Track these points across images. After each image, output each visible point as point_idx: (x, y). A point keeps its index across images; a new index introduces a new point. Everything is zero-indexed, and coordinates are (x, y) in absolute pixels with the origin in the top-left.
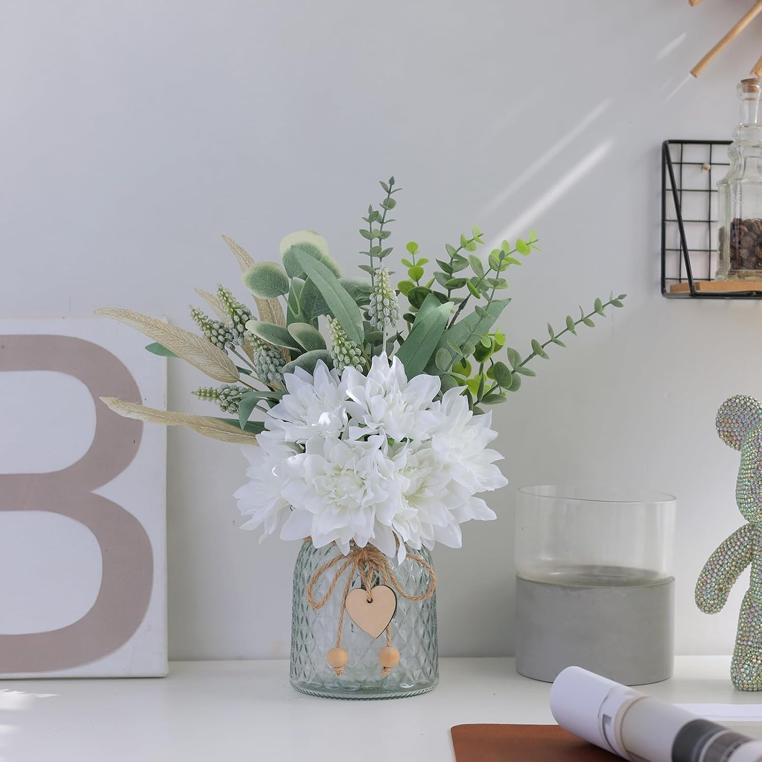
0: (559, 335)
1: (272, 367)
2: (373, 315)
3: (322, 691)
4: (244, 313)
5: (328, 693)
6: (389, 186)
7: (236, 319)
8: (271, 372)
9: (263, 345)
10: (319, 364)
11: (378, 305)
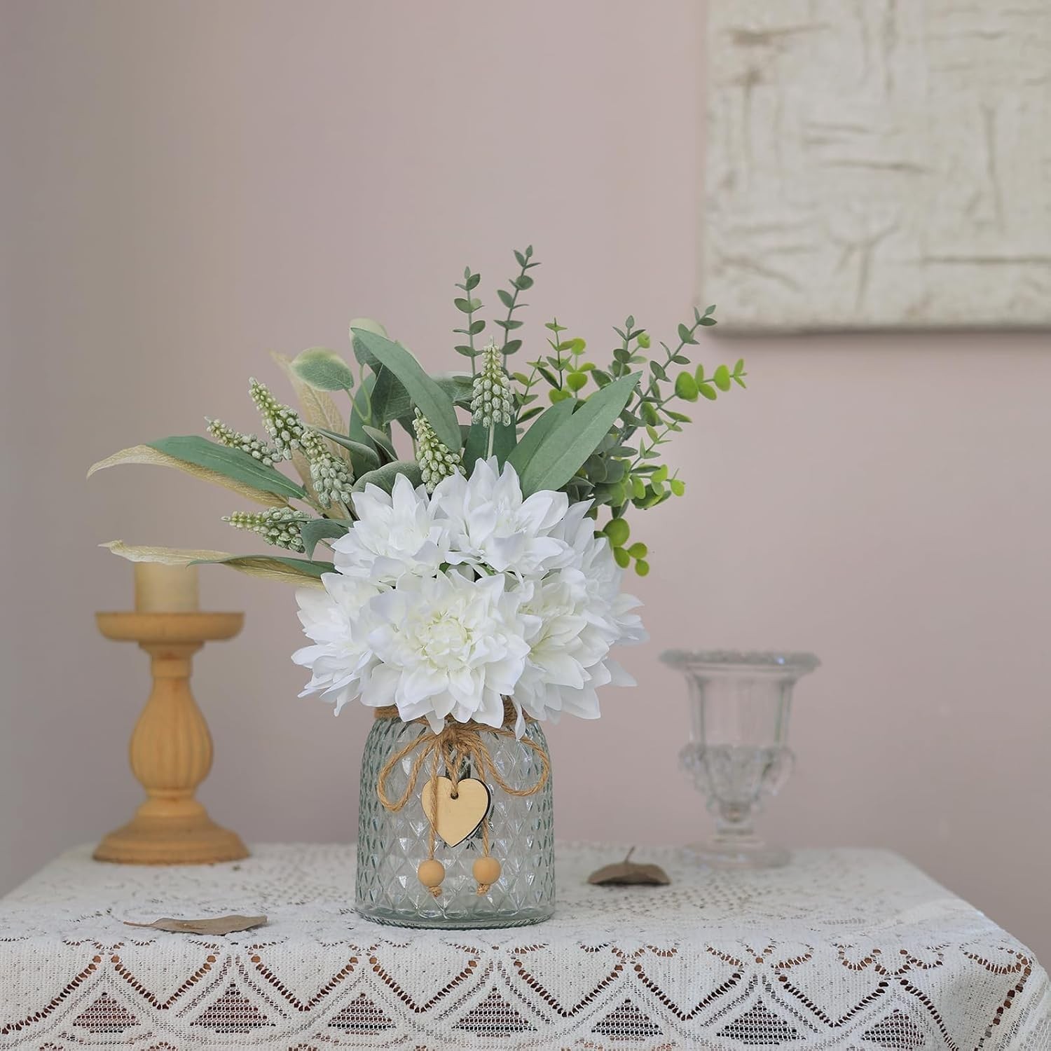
1: (337, 483)
2: (478, 407)
3: (392, 918)
4: (290, 416)
5: (400, 921)
6: (525, 257)
7: (279, 423)
8: (333, 490)
9: (325, 454)
10: (399, 480)
11: (486, 393)
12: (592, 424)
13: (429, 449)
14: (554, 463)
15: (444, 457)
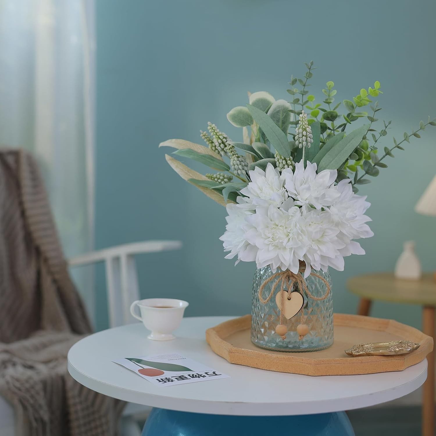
0: (400, 143)
1: (240, 167)
2: (297, 140)
4: (224, 138)
7: (220, 141)
8: (240, 169)
9: (235, 155)
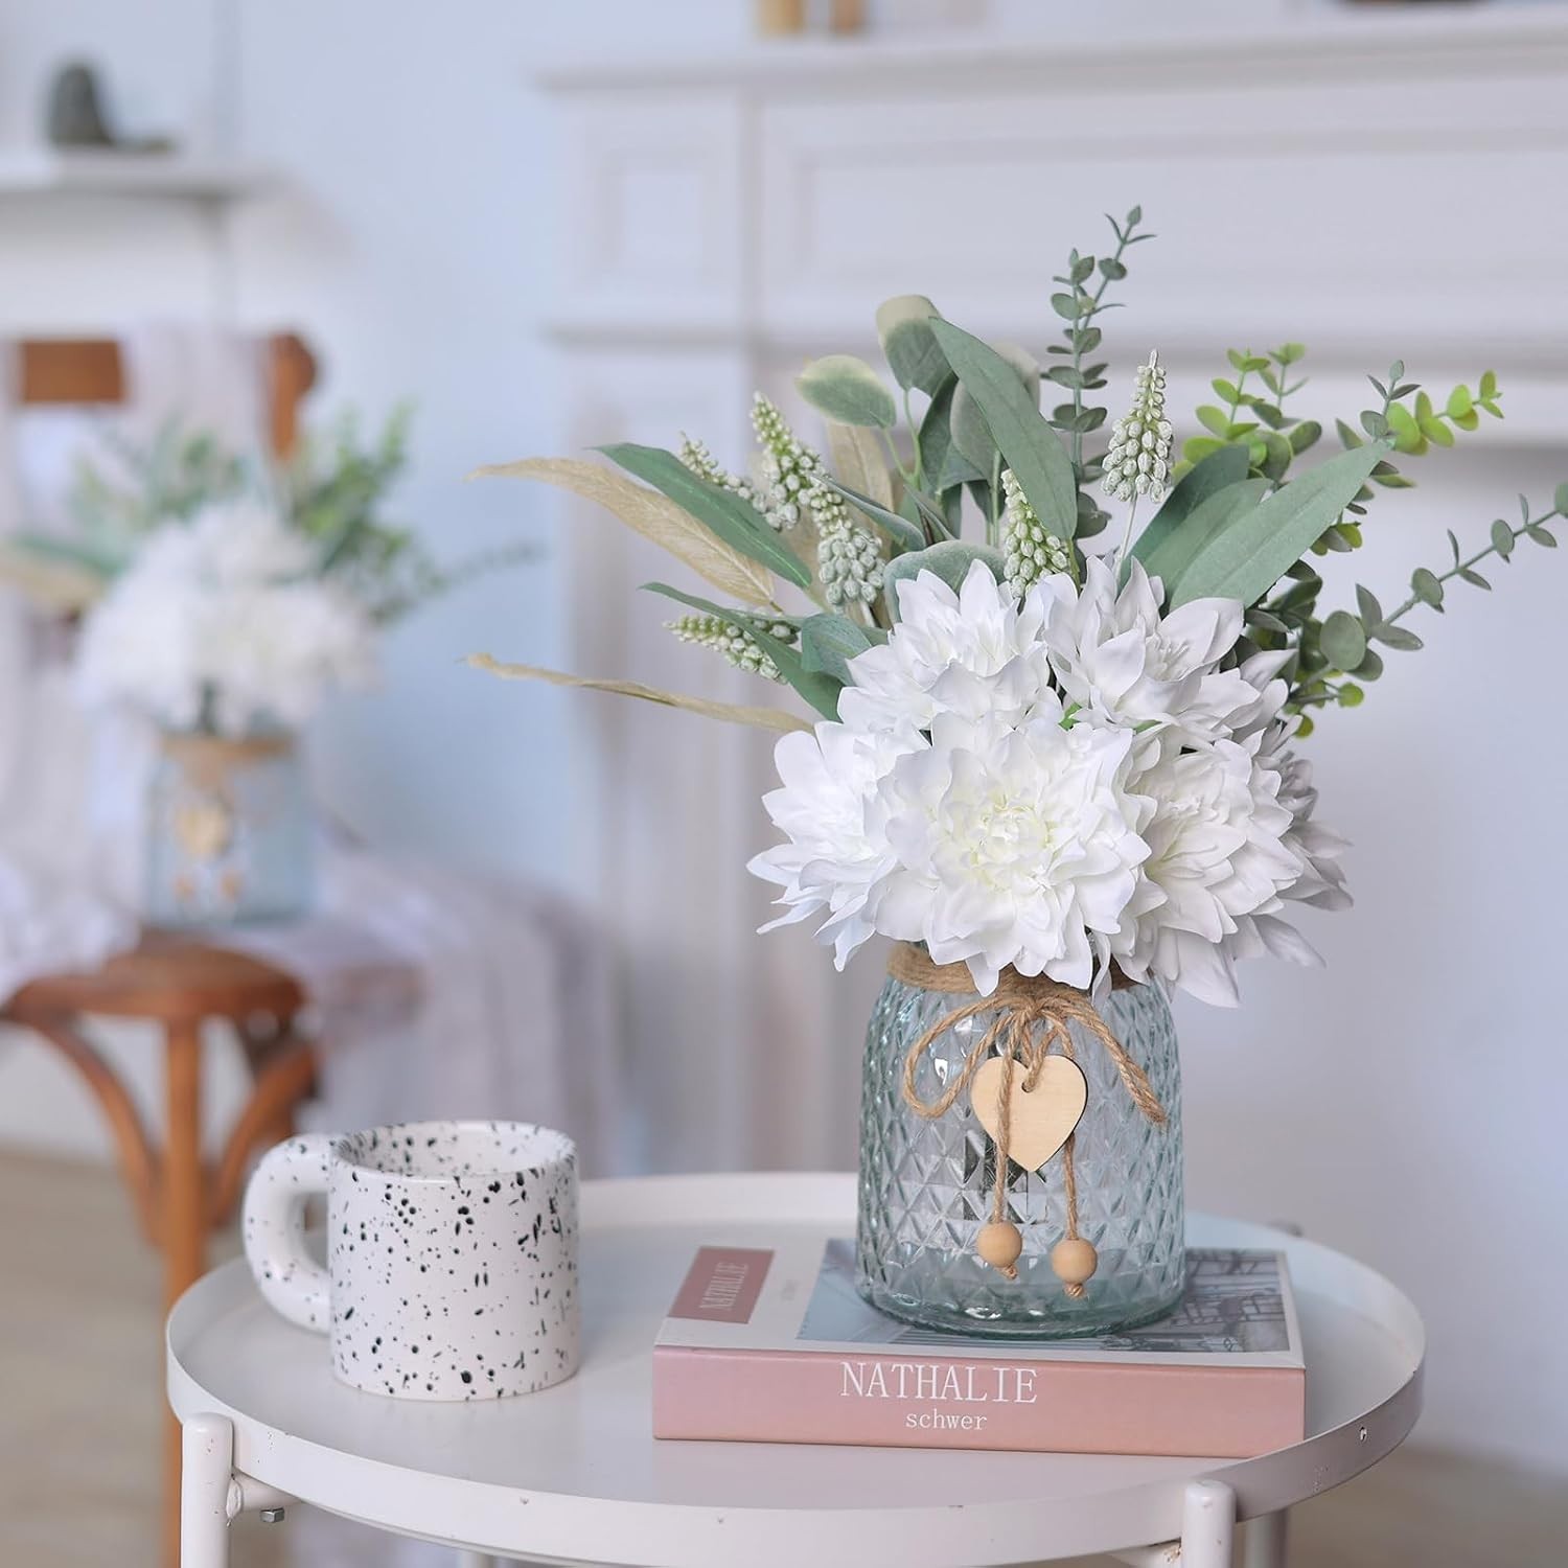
10: (976, 568)
11: (1130, 443)
12: (1297, 517)
13: (1021, 521)
14: (1225, 578)
15: (1045, 538)
